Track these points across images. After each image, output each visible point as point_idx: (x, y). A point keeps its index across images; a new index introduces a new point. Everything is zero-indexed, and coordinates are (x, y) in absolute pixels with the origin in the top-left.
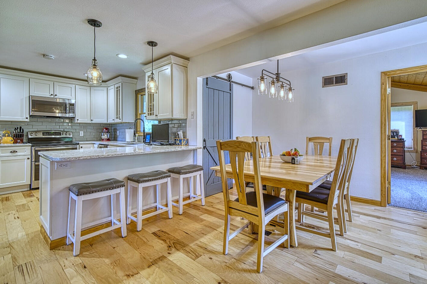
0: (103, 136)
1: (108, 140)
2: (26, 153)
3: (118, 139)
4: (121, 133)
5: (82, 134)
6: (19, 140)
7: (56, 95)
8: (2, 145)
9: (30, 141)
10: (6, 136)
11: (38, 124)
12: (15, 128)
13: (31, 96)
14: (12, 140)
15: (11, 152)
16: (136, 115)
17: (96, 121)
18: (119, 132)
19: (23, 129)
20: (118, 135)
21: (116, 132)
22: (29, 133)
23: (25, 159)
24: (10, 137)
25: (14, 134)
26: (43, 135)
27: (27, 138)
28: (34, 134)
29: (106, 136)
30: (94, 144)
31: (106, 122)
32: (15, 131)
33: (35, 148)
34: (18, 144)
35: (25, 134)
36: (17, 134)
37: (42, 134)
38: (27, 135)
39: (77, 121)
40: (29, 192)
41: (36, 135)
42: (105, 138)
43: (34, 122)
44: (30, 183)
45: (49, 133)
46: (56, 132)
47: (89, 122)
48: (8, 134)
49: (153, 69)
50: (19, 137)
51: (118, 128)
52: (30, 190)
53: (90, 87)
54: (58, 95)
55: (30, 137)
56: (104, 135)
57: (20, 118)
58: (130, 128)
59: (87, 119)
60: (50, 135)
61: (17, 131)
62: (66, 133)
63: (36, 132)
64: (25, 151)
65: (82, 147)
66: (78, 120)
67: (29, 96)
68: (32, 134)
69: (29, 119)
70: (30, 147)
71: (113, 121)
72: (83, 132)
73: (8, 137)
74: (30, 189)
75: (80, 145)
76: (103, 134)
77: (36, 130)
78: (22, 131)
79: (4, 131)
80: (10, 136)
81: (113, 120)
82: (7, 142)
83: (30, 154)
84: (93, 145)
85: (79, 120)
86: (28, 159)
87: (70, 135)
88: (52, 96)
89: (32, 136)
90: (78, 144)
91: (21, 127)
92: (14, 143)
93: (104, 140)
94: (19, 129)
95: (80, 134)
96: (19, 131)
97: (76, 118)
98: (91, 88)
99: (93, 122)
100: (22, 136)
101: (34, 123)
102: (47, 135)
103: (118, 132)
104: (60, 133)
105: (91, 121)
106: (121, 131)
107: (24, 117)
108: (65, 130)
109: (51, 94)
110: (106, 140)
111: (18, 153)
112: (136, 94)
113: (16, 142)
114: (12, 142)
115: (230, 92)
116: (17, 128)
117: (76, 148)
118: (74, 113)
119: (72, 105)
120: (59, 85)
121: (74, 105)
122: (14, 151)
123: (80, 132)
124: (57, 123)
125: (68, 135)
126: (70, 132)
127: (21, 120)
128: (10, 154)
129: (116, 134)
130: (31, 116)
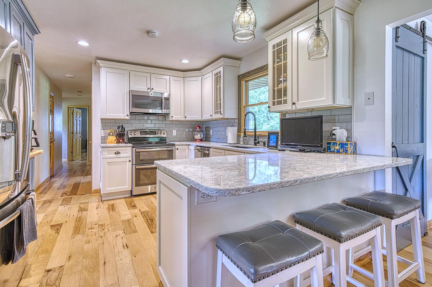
0: (196, 136)
1: (201, 140)
2: (127, 155)
3: (211, 140)
4: (215, 133)
5: (174, 133)
6: (121, 139)
7: (152, 89)
8: (108, 145)
9: (131, 140)
10: (110, 135)
11: (136, 122)
12: (118, 127)
13: (131, 90)
14: (116, 140)
15: (115, 153)
16: (238, 107)
17: (189, 118)
18: (213, 131)
19: (124, 128)
20: (211, 134)
21: (209, 131)
22: (129, 131)
23: (127, 161)
24: (114, 137)
25: (117, 132)
26: (141, 135)
27: (127, 138)
28: (133, 132)
29: (199, 135)
30: (190, 145)
31: (200, 119)
32: (118, 130)
33: (136, 149)
34: (120, 145)
35: (126, 132)
36: (119, 134)
37: (140, 132)
38: (128, 135)
39: (172, 118)
40: (130, 199)
41: (135, 134)
42: (198, 138)
44: (131, 189)
45: (146, 132)
46: (152, 131)
47: (183, 119)
48: (113, 133)
49: (319, 13)
51: (211, 126)
52: (131, 197)
53: (183, 78)
54: (154, 88)
55: (130, 136)
56: (197, 135)
57: (122, 116)
58: (233, 126)
59: (181, 116)
60: (146, 135)
61: (119, 130)
62: (161, 132)
63: (135, 131)
64: (127, 153)
65: (177, 149)
66: (172, 117)
67: (130, 91)
68: (132, 134)
69: (129, 116)
70: (131, 148)
71: (211, 118)
72: (175, 131)
73: (113, 137)
74: (131, 195)
75: (176, 146)
77: (135, 128)
78: (123, 130)
79: (108, 130)
80: (114, 135)
81: (211, 116)
82: (111, 142)
83: (131, 156)
84: (188, 146)
85: (174, 116)
86: (130, 161)
87: (164, 134)
88: (149, 90)
89: (132, 135)
90: (174, 145)
91: (122, 126)
92: (117, 143)
93: (197, 140)
94: (121, 128)
95: (173, 133)
96: (121, 130)
97: (171, 115)
98: (185, 78)
99: (187, 119)
100: (123, 135)
101: (133, 121)
102: (144, 135)
103: (211, 131)
104: (156, 132)
106: (215, 129)
107: (125, 115)
108: (160, 129)
109: (148, 88)
110: (200, 140)
111: (121, 155)
112: (238, 80)
113: (118, 142)
114: (116, 142)
115: (423, 55)
116: (120, 127)
117: (172, 150)
118: (169, 108)
119: (167, 99)
120: (155, 77)
121: (169, 99)
122: (118, 152)
123: (173, 131)
124: (152, 121)
125: (163, 134)
126: (164, 131)
127: (122, 118)
128: (114, 156)
129: (209, 134)
130: (131, 113)
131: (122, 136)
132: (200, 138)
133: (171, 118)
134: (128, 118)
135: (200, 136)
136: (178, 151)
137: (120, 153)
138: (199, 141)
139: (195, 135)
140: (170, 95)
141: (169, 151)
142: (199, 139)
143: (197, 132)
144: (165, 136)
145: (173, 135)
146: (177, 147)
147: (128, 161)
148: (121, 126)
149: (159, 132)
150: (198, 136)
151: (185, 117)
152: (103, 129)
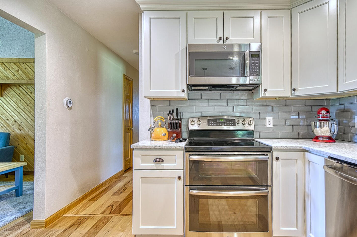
0: (318, 129)
1: (330, 139)
2: (176, 164)
5: (270, 122)
6: (174, 133)
7: (227, 38)
11: (202, 104)
12: (170, 112)
13: (189, 44)
14: (166, 135)
17: (303, 91)
19: (180, 113)
22: (189, 119)
23: (175, 178)
24: (164, 128)
26: (209, 125)
27: (186, 130)
28: (196, 122)
29: (326, 128)
32: (169, 117)
33: (189, 155)
35: (184, 123)
36: (172, 123)
37: (207, 121)
38: (188, 125)
39: (265, 94)
41: (199, 124)
42: (323, 134)
43: (197, 101)
45: (218, 121)
46: (228, 119)
47: (288, 93)
50: (174, 128)
54: (230, 38)
55: (191, 128)
56: (320, 126)
59: (284, 88)
60: (218, 126)
61: (172, 117)
62: (244, 121)
63: (200, 118)
64: (176, 161)
65: (277, 159)
66: (265, 90)
67: (187, 46)
69: (186, 92)
70: (182, 152)
75: (274, 153)
76: (318, 123)
77: (199, 115)
82: (157, 139)
83: (182, 168)
84: (302, 152)
85: (268, 90)
86: (180, 178)
87: (250, 125)
88: (221, 42)
89: (195, 126)
90: (269, 150)
91: (177, 110)
93: (321, 139)
95: (267, 122)
96: (175, 117)
97: (263, 87)
98: (293, 10)
99: (297, 93)
100: (179, 126)
102: (214, 126)
104: (235, 120)
105: (293, 92)
107: (180, 90)
108: (243, 115)
109: (218, 38)
110: (327, 139)
111: (165, 165)
113: (170, 138)
116: (173, 112)
117: (266, 162)
118: (258, 73)
119: (256, 55)
120: (233, 16)
121: (258, 55)
122: (160, 159)
123: (268, 118)
124: (229, 101)
125: (247, 125)
126: (251, 119)
127: (175, 95)
128: (153, 165)
129: (350, 124)
130: (191, 87)
131: (177, 128)
132: (328, 134)
133: (263, 92)
134: (184, 95)
135: (329, 130)
136: (279, 162)
137: (163, 161)
138: (326, 142)
139: (316, 127)
140: (261, 46)
141: (260, 162)
142: (325, 137)
143: (320, 120)
144: (252, 128)
145: (268, 126)
146: (276, 154)
147: (177, 178)
148: (175, 111)
149: (241, 120)
150: (322, 130)
151: (294, 90)
152: (153, 116)
